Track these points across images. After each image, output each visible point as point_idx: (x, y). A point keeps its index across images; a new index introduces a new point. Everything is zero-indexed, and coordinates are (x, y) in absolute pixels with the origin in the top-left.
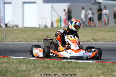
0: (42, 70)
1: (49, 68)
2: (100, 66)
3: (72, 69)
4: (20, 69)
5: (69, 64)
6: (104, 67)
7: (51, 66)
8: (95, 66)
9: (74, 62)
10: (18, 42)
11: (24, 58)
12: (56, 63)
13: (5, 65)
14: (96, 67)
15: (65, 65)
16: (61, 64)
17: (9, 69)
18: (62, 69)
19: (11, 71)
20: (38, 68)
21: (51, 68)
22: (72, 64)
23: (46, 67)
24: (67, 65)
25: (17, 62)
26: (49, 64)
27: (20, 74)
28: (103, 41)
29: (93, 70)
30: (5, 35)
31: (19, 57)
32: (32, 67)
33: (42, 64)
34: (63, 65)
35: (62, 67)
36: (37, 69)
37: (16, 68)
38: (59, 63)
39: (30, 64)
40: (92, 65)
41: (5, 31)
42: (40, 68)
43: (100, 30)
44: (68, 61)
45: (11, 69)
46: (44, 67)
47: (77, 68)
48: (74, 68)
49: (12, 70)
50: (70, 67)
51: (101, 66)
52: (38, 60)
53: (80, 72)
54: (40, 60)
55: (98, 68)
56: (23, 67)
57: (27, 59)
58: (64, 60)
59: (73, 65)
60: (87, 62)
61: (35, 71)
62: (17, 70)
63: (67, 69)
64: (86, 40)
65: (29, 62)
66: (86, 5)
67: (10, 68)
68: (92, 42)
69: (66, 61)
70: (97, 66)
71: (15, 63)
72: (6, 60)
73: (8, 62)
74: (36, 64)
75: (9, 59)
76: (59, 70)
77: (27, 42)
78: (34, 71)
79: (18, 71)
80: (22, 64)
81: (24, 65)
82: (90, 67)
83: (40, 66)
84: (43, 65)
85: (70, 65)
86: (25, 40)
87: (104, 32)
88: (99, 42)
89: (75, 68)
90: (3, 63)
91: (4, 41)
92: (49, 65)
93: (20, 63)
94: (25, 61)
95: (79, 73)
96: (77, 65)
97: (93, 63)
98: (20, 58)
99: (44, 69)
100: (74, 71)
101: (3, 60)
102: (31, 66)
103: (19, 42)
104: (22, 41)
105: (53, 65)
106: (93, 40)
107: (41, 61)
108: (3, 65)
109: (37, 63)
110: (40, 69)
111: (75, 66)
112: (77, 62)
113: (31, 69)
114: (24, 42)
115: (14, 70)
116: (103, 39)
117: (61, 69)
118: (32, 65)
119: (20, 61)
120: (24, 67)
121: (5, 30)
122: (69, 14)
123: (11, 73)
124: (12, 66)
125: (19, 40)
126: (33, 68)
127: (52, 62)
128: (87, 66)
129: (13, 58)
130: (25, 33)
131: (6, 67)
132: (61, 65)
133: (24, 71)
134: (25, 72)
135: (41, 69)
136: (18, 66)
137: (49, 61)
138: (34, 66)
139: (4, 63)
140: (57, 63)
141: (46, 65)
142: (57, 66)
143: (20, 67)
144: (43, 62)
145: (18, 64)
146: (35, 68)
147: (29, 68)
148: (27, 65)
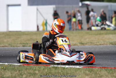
1: (35, 75)
2: (87, 72)
4: (4, 76)
5: (56, 69)
6: (92, 73)
7: (37, 72)
8: (82, 71)
9: (61, 67)
10: (2, 47)
11: (9, 64)
12: (42, 69)
14: (84, 73)
15: (51, 71)
16: (48, 70)
20: (24, 74)
21: (37, 74)
22: (59, 70)
23: (32, 73)
24: (53, 71)
25: (2, 68)
26: (35, 70)
28: (91, 45)
29: (80, 76)
31: (3, 64)
32: (17, 73)
33: (28, 71)
34: (49, 71)
35: (48, 73)
36: (22, 75)
38: (46, 69)
39: (16, 70)
40: (79, 71)
42: (26, 74)
43: (88, 33)
44: (54, 67)
51: (89, 71)
52: (24, 66)
54: (26, 66)
55: (86, 74)
57: (12, 65)
58: (50, 66)
59: (60, 71)
60: (74, 67)
64: (73, 44)
65: (14, 68)
66: (73, 7)
68: (79, 46)
69: (52, 67)
70: (85, 71)
74: (22, 70)
77: (12, 47)
80: (7, 71)
81: (9, 71)
82: (77, 72)
83: (26, 72)
85: (57, 71)
86: (9, 45)
87: (91, 35)
88: (87, 46)
92: (35, 72)
93: (5, 70)
94: (9, 68)
96: (64, 70)
97: (80, 68)
98: (5, 65)
99: (29, 76)
102: (16, 73)
103: (4, 47)
104: (6, 46)
105: (39, 71)
106: (80, 43)
109: (22, 69)
110: (26, 76)
111: (61, 71)
112: (64, 68)
113: (17, 75)
114: (9, 47)
116: (90, 43)
118: (18, 71)
120: (9, 74)
125: (3, 45)
126: (18, 75)
127: (38, 68)
128: (74, 71)
130: (10, 38)
135: (27, 76)
136: (3, 73)
137: (35, 66)
140: (44, 69)
141: (31, 71)
142: (43, 72)
143: (5, 74)
144: (29, 68)
145: (3, 70)
146: (21, 74)
147: (14, 75)
148: (12, 72)
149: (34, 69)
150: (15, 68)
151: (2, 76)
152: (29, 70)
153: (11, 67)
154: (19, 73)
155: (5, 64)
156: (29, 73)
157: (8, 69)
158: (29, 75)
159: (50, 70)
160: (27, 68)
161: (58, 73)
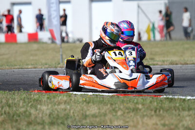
0: (126, 115)
1: (137, 110)
3: (176, 111)
4: (88, 113)
5: (170, 102)
7: (140, 106)
9: (178, 98)
11: (94, 93)
12: (148, 101)
13: (63, 106)
15: (163, 105)
16: (157, 103)
17: (70, 112)
18: (160, 111)
19: (74, 115)
20: (119, 110)
21: (140, 110)
22: (176, 103)
23: (132, 108)
24: (167, 104)
25: (83, 101)
26: (137, 103)
27: (88, 121)
30: (62, 55)
31: (86, 93)
32: (108, 109)
33: (125, 104)
34: (160, 105)
35: (158, 107)
36: (116, 112)
37: (82, 112)
38: (154, 102)
39: (105, 104)
41: (61, 50)
42: (121, 110)
44: (168, 98)
45: (73, 113)
46: (128, 109)
47: (183, 110)
48: (179, 110)
49: (76, 115)
50: (173, 108)
52: (118, 97)
53: (190, 116)
56: (93, 110)
57: (100, 95)
58: (162, 97)
59: (178, 105)
61: (113, 116)
62: (83, 114)
63: (167, 111)
65: (103, 101)
67: (72, 111)
69: (165, 98)
71: (80, 102)
72: (65, 98)
73: (68, 101)
74: (115, 104)
75: (70, 96)
76: (153, 113)
78: (111, 116)
79: (85, 117)
80: (92, 104)
81: (95, 105)
83: (122, 107)
84: (127, 105)
85: (172, 105)
89: (181, 109)
90: (59, 103)
91: (60, 65)
92: (137, 106)
93: (89, 103)
94: (96, 99)
95: (188, 118)
96: (184, 103)
98: (88, 95)
99: (128, 113)
100: (179, 115)
101: (60, 97)
102: (107, 107)
105: (143, 105)
107: (122, 99)
108: (59, 107)
109: (116, 102)
110: (122, 113)
111: (180, 105)
112: (184, 100)
113: (108, 111)
115: (78, 115)
117: (158, 111)
118: (109, 105)
119: (87, 99)
120: (95, 109)
121: (61, 47)
122: (168, 18)
123: (74, 119)
124: (75, 107)
126: (110, 111)
127: (142, 101)
129: (75, 94)
131: (65, 110)
132: (157, 105)
133: (94, 116)
134: (96, 117)
135: (124, 113)
136: (85, 107)
137: (137, 98)
138: (112, 107)
139: (61, 103)
140: (151, 102)
141: (131, 105)
142: (150, 106)
143: (89, 110)
144: (127, 101)
145: (85, 103)
146: (114, 110)
147: (103, 111)
148: (100, 106)
149: (135, 101)
150: (105, 101)
151: (84, 113)
152: (128, 103)
153: (98, 99)
154: (111, 109)
155: (87, 93)
156: (127, 109)
157: (93, 102)
158: (127, 111)
159: (161, 102)
160: (123, 100)
161: (175, 107)
